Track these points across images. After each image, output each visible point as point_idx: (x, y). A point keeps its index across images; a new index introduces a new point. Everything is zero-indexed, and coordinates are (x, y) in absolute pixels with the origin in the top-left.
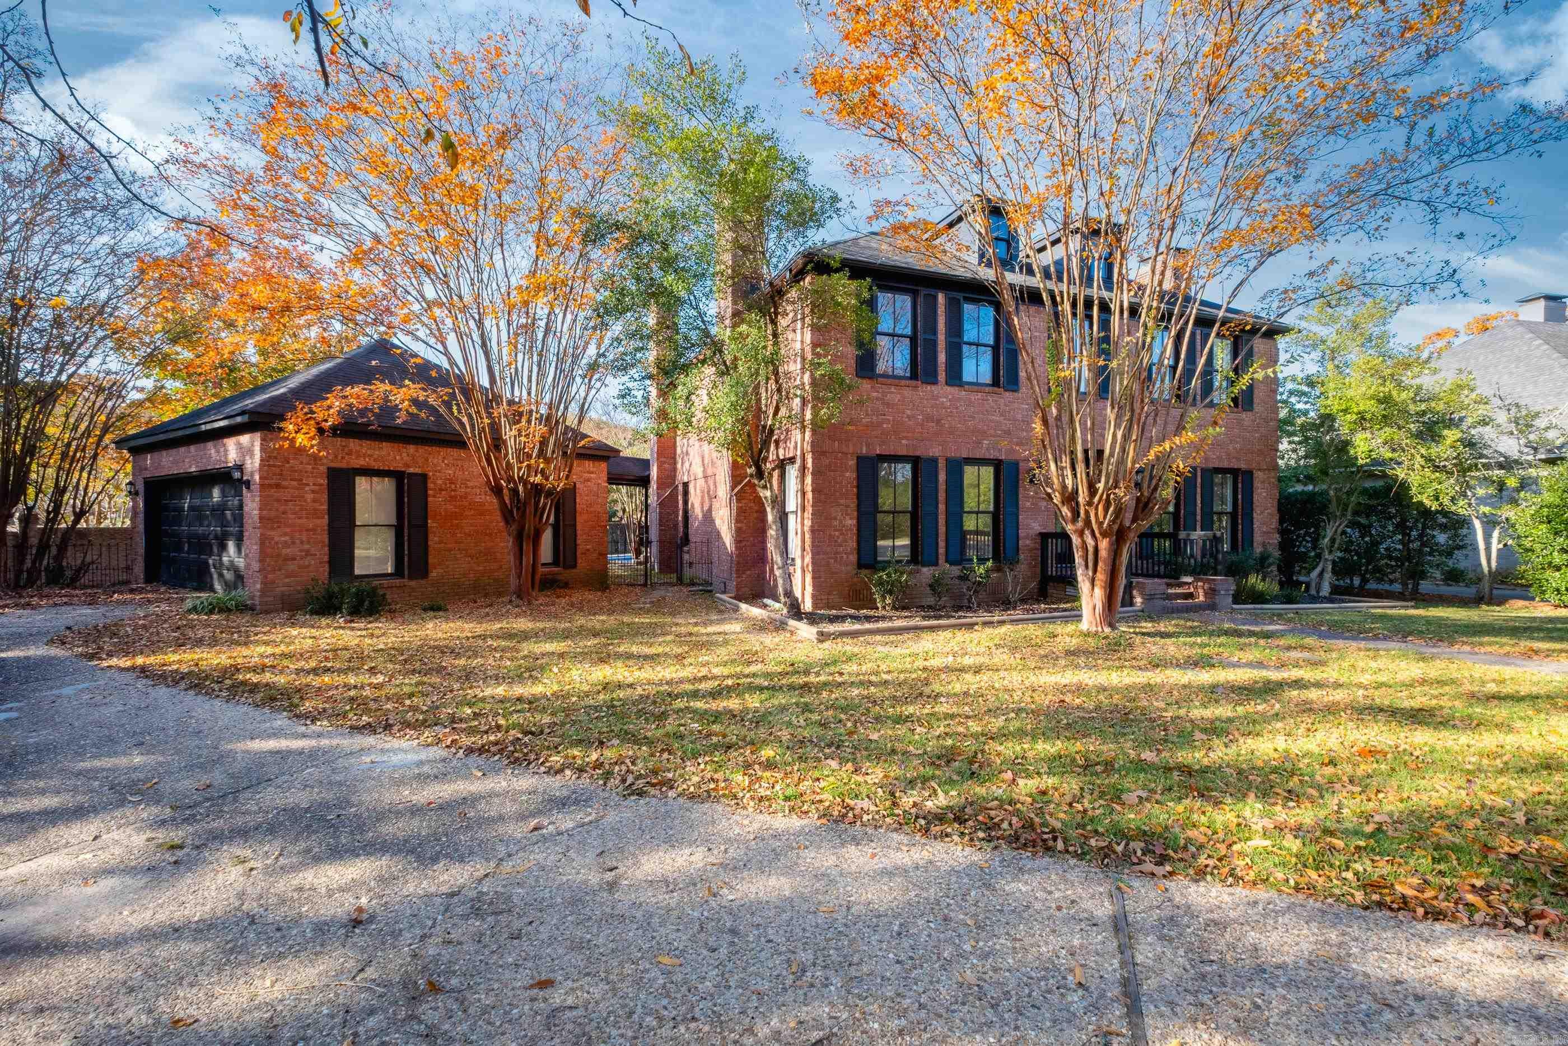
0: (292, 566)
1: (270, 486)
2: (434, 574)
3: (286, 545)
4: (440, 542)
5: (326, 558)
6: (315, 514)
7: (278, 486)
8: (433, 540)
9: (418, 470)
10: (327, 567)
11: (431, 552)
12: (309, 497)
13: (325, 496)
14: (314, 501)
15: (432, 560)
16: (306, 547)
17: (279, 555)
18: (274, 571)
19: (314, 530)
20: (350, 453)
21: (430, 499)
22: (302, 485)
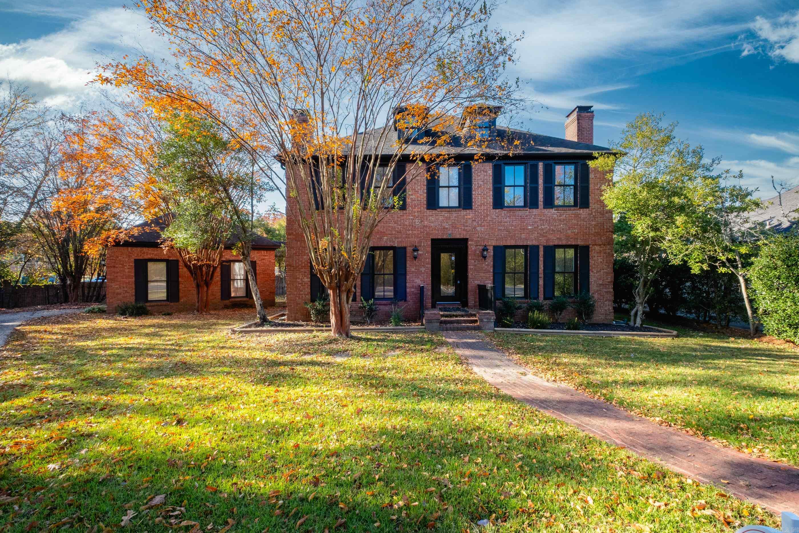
0: (120, 297)
1: (111, 267)
2: (182, 300)
3: (117, 289)
4: (185, 287)
5: (134, 294)
6: (129, 277)
7: (114, 267)
8: (181, 286)
9: (174, 259)
10: (134, 297)
11: (181, 291)
12: (127, 270)
13: (133, 270)
14: (129, 272)
15: (181, 295)
16: (126, 289)
17: (114, 293)
18: (112, 298)
19: (129, 283)
20: (144, 253)
21: (180, 270)
22: (124, 266)
